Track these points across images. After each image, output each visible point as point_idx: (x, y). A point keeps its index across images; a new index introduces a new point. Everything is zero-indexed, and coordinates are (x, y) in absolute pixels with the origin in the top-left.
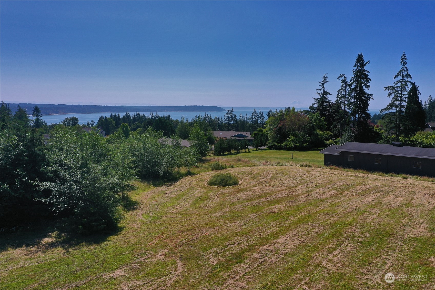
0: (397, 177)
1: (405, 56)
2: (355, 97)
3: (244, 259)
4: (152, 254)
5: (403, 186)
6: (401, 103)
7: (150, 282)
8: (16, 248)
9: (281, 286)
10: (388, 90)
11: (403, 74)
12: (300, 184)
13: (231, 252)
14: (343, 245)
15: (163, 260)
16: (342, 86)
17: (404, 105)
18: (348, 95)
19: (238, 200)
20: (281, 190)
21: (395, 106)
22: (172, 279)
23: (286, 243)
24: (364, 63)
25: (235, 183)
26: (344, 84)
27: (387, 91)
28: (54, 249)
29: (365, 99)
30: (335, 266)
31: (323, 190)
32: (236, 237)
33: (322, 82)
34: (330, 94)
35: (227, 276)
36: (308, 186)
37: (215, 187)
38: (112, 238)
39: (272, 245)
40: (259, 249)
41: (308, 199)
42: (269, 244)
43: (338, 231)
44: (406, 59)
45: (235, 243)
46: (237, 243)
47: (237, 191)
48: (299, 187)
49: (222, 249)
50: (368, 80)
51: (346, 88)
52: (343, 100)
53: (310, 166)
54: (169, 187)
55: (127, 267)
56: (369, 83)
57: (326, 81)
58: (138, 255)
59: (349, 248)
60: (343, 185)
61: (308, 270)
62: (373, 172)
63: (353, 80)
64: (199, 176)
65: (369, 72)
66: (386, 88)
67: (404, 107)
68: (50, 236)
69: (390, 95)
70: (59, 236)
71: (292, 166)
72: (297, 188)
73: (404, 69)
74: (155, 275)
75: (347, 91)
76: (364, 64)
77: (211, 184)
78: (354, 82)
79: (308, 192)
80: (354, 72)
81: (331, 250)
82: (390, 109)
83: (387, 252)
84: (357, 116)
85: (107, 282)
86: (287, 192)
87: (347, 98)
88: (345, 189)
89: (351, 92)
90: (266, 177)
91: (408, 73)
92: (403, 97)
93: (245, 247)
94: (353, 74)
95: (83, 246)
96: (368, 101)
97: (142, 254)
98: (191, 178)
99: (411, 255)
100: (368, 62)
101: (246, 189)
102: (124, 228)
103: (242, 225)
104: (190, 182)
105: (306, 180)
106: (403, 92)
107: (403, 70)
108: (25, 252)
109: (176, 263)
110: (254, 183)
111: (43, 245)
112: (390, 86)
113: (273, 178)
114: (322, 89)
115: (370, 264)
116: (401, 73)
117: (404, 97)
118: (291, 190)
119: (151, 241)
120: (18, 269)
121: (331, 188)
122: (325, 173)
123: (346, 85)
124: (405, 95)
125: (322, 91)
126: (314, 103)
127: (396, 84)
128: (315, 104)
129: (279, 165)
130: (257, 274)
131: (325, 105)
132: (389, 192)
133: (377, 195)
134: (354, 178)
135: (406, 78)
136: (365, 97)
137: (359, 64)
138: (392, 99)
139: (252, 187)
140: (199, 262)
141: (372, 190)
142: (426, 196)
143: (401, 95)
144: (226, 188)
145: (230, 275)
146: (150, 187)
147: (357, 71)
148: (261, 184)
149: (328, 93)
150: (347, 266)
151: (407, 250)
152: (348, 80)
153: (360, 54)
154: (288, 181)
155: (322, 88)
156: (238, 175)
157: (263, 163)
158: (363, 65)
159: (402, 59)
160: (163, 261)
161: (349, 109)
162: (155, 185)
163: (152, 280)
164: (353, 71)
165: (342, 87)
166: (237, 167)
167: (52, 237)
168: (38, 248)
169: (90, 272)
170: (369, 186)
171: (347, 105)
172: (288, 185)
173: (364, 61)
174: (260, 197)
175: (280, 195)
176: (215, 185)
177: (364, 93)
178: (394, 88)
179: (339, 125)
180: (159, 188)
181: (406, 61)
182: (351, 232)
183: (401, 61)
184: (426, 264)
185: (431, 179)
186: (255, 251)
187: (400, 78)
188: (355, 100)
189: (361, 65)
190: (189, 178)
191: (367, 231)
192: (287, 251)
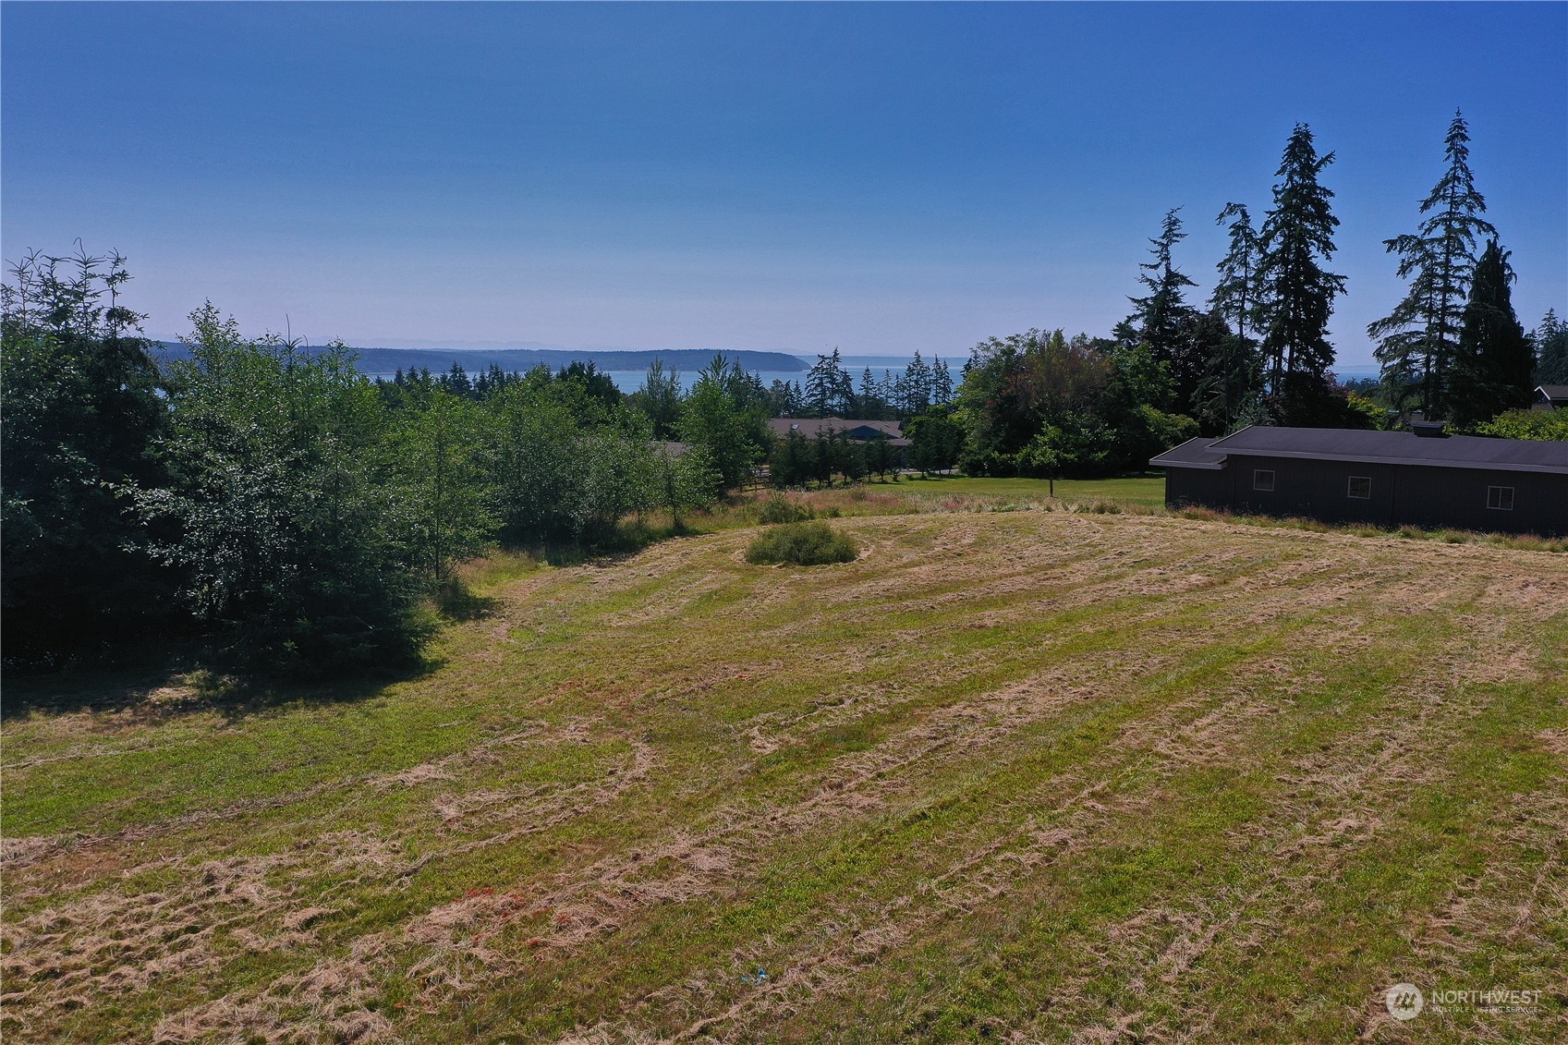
0: (1427, 539)
1: (1464, 128)
2: (1281, 286)
3: (874, 741)
4: (542, 726)
5: (1447, 561)
6: (1444, 300)
7: (537, 794)
8: (59, 714)
9: (1007, 803)
10: (1400, 252)
11: (1453, 191)
12: (1078, 558)
13: (827, 723)
14: (1231, 704)
15: (584, 741)
16: (1234, 246)
17: (1455, 306)
18: (1253, 278)
19: (856, 597)
20: (1012, 575)
21: (1423, 309)
22: (616, 787)
23: (1024, 698)
24: (1314, 161)
25: (846, 556)
26: (1240, 241)
27: (1394, 253)
28: (192, 717)
29: (1316, 290)
30: (1201, 754)
31: (1161, 574)
32: (845, 686)
33: (1163, 237)
34: (1191, 283)
35: (814, 781)
36: (1108, 563)
37: (773, 567)
38: (399, 688)
39: (974, 704)
40: (927, 716)
41: (1108, 596)
42: (963, 704)
43: (1214, 668)
44: (1464, 138)
45: (842, 702)
46: (848, 702)
47: (850, 578)
48: (1077, 566)
49: (796, 716)
50: (1326, 221)
51: (1246, 256)
52: (1237, 297)
53: (1113, 511)
54: (605, 567)
55: (457, 758)
56: (1332, 234)
57: (1177, 235)
58: (492, 729)
59: (1251, 711)
60: (1233, 561)
61: (1103, 764)
62: (1341, 525)
63: (1272, 224)
64: (715, 537)
65: (1332, 195)
66: (1392, 243)
67: (1457, 314)
68: (181, 683)
69: (1404, 269)
70: (211, 683)
71: (1049, 510)
72: (1069, 569)
73: (1460, 173)
74: (556, 778)
75: (1252, 265)
76: (1314, 164)
77: (759, 557)
78: (1277, 229)
79: (1107, 579)
80: (1277, 193)
81: (1186, 718)
82: (1408, 320)
83: (1389, 721)
84: (1286, 353)
85: (380, 795)
86: (1030, 580)
87: (1251, 289)
88: (1241, 570)
89: (1267, 268)
90: (956, 540)
91: (1470, 187)
92: (1453, 276)
93: (878, 710)
94: (1275, 202)
95: (296, 707)
96: (1328, 300)
97: (507, 726)
98: (687, 543)
99: (1473, 727)
100: (1330, 156)
101: (885, 571)
102: (443, 662)
103: (868, 656)
104: (683, 555)
105: (1100, 547)
106: (1453, 258)
107: (1456, 178)
108: (90, 724)
109: (631, 750)
110: (909, 555)
111: (154, 706)
112: (1407, 237)
113: (981, 543)
114: (1160, 264)
115: (1325, 748)
116: (1445, 190)
117: (1456, 277)
118: (1046, 574)
119: (541, 696)
120: (63, 763)
121: (1191, 569)
122: (1169, 529)
123: (1247, 241)
124: (1460, 268)
125: (1162, 272)
126: (1131, 315)
127: (1429, 230)
128: (1136, 317)
129: (1004, 508)
130: (921, 776)
131: (1171, 324)
132: (1398, 578)
133: (1353, 587)
134: (1271, 542)
135: (1463, 210)
136: (1316, 285)
137: (1295, 165)
138: (1414, 284)
139: (905, 566)
140: (716, 748)
141: (1336, 572)
142: (1530, 588)
143: (1447, 270)
144: (811, 569)
145: (824, 778)
146: (536, 567)
147: (1291, 190)
148: (937, 558)
149: (1185, 280)
150: (1242, 753)
151: (1460, 714)
152: (1257, 225)
153: (1300, 128)
154: (1035, 552)
155: (1162, 260)
156: (858, 536)
157: (947, 504)
158: (1309, 170)
159: (1453, 137)
160: (583, 744)
161: (1258, 331)
162: (556, 563)
163: (545, 791)
164: (1274, 191)
165: (1235, 251)
166: (853, 515)
167: (186, 685)
168: (135, 714)
169: (320, 771)
170: (1325, 562)
171: (1251, 313)
172: (1036, 561)
173: (1313, 153)
174: (933, 590)
175: (1007, 585)
176: (772, 560)
177: (1313, 273)
178: (1420, 244)
179: (1223, 387)
180: (570, 570)
181: (1466, 144)
182: (1259, 673)
183: (1448, 145)
184: (1524, 748)
185: (1547, 545)
186: (916, 720)
187: (1441, 207)
188: (1281, 297)
189: (1303, 167)
190: (678, 542)
191: (1316, 669)
192: (1029, 719)
